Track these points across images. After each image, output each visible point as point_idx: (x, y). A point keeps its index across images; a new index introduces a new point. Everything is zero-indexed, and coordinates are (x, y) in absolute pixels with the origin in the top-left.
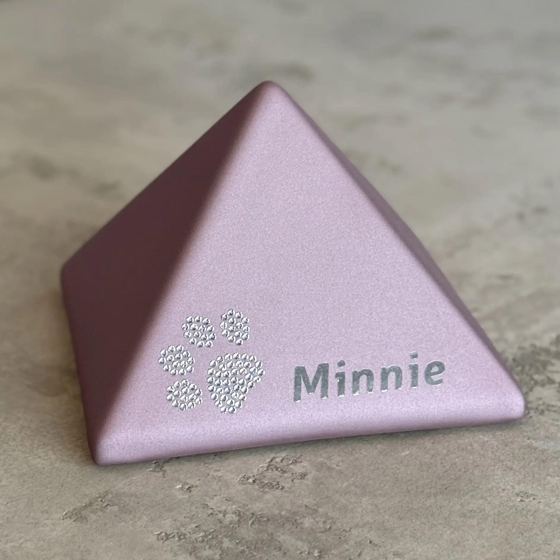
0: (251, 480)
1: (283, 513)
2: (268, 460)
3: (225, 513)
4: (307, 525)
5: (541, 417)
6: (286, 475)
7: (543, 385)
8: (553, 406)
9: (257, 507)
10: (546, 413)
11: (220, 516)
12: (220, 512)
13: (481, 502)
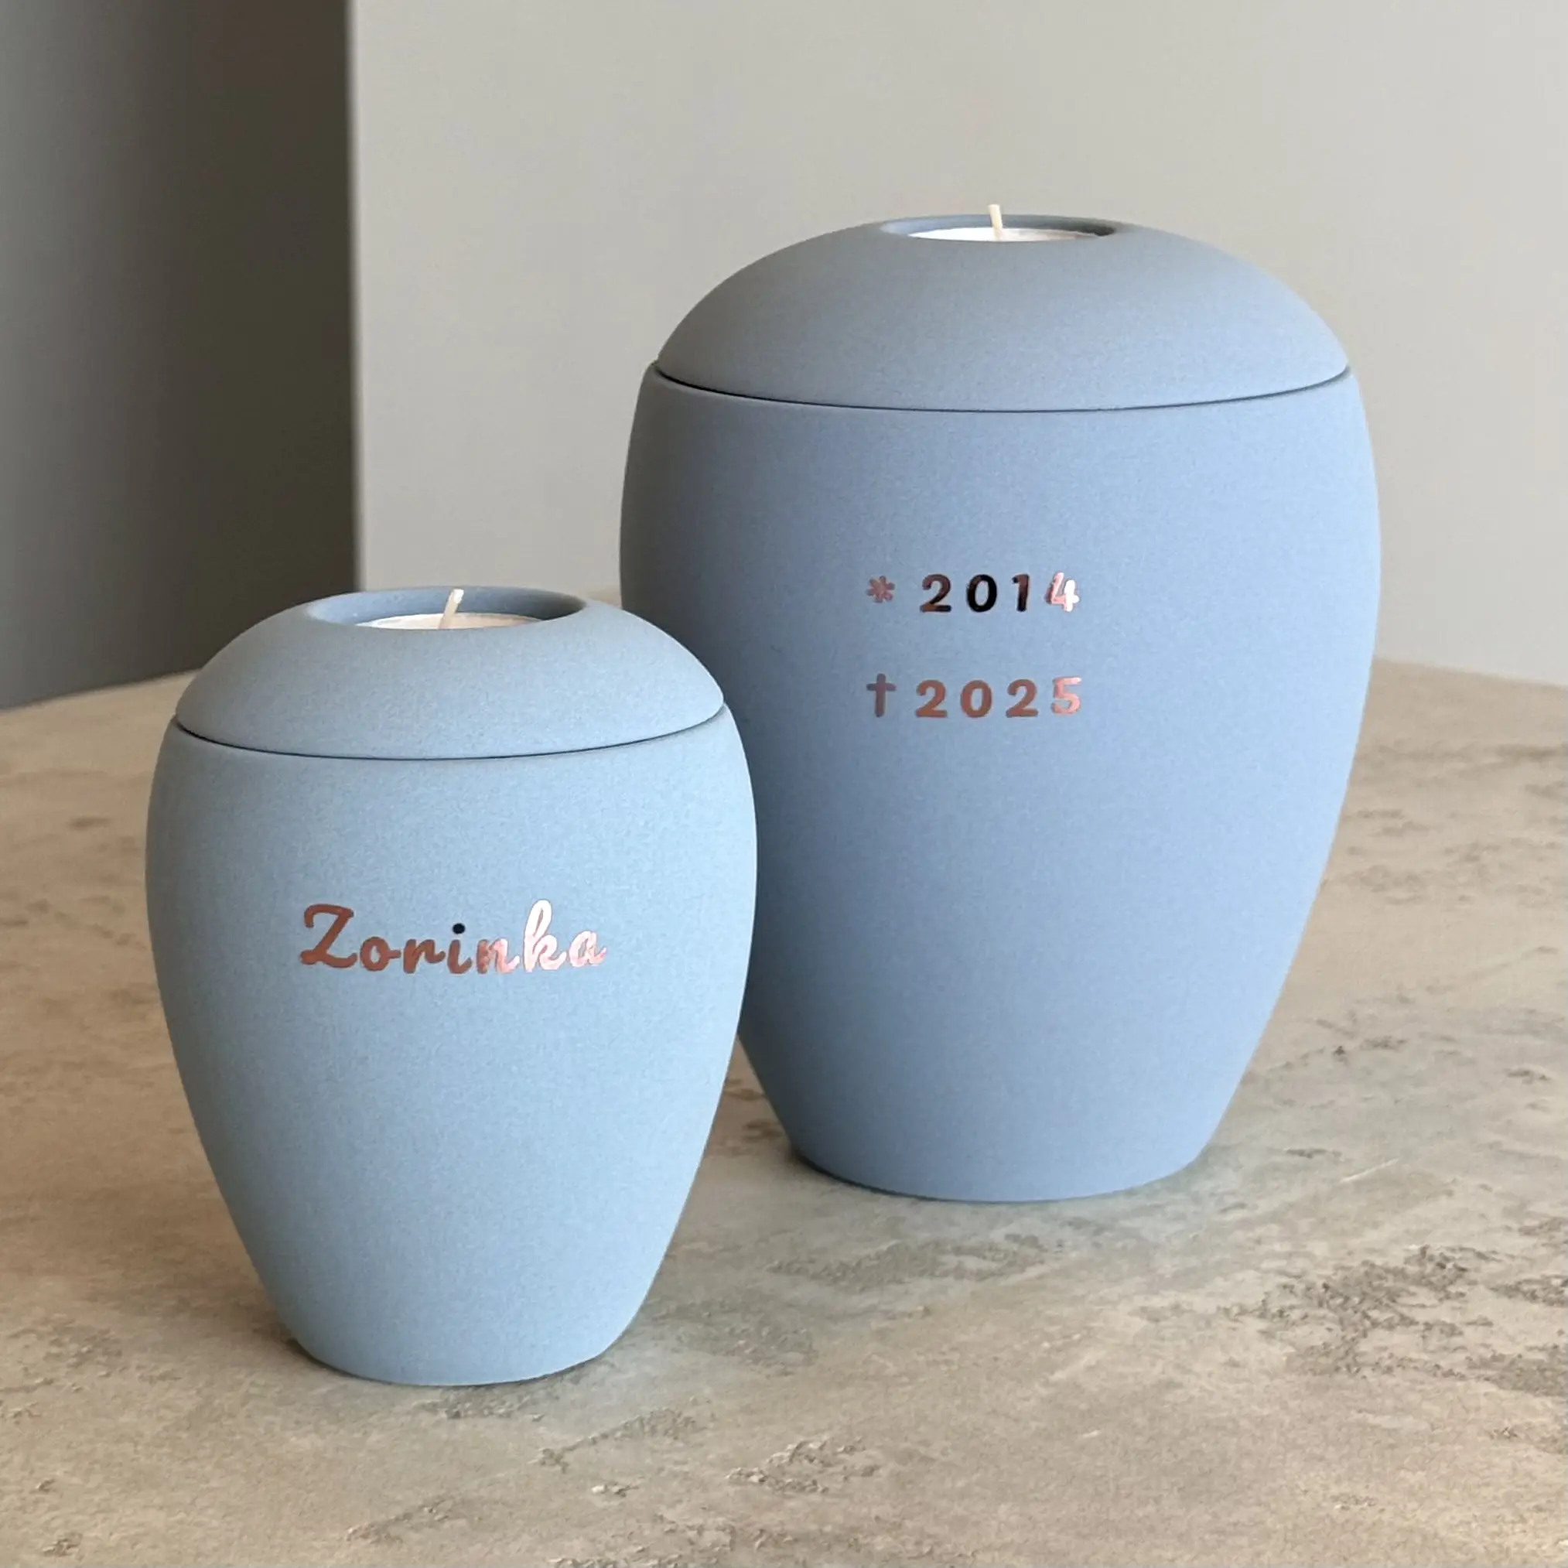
0: (755, 1479)
1: (828, 1529)
2: (791, 1447)
3: (701, 1530)
4: (879, 1548)
5: (1385, 1377)
6: (831, 1470)
7: (1390, 1326)
8: (1411, 1360)
9: (771, 1519)
10: (1398, 1371)
11: (692, 1534)
12: (691, 1528)
13: (1257, 1509)
